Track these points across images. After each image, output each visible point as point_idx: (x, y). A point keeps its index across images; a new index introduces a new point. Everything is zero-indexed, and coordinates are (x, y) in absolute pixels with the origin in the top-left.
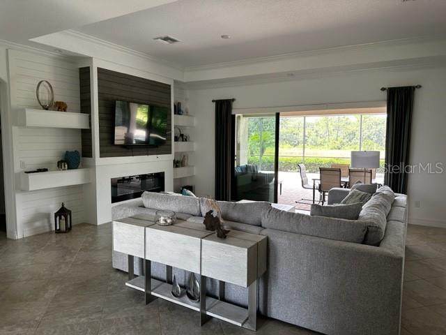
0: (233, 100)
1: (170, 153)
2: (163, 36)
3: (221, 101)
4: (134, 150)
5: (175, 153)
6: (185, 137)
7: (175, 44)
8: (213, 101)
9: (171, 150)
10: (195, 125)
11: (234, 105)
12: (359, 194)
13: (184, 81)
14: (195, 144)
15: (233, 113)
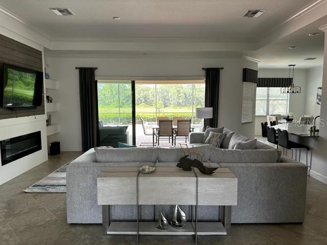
0: (96, 68)
1: (44, 114)
2: (62, 7)
3: (85, 68)
4: (17, 111)
5: (48, 113)
6: (50, 99)
7: (69, 16)
8: (76, 68)
9: (44, 111)
10: (57, 88)
11: (96, 72)
12: (218, 134)
13: (51, 49)
14: (58, 104)
15: (96, 80)
